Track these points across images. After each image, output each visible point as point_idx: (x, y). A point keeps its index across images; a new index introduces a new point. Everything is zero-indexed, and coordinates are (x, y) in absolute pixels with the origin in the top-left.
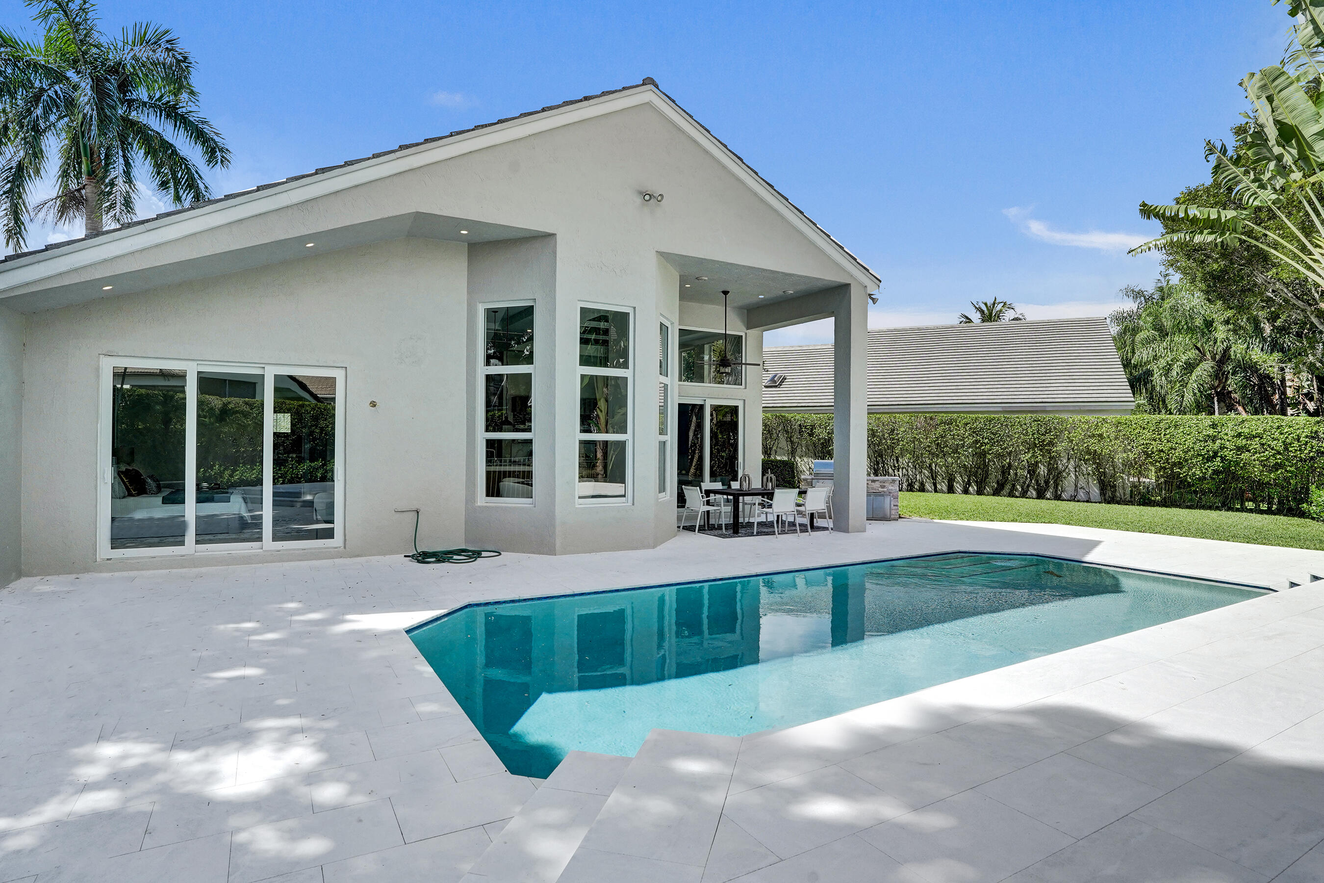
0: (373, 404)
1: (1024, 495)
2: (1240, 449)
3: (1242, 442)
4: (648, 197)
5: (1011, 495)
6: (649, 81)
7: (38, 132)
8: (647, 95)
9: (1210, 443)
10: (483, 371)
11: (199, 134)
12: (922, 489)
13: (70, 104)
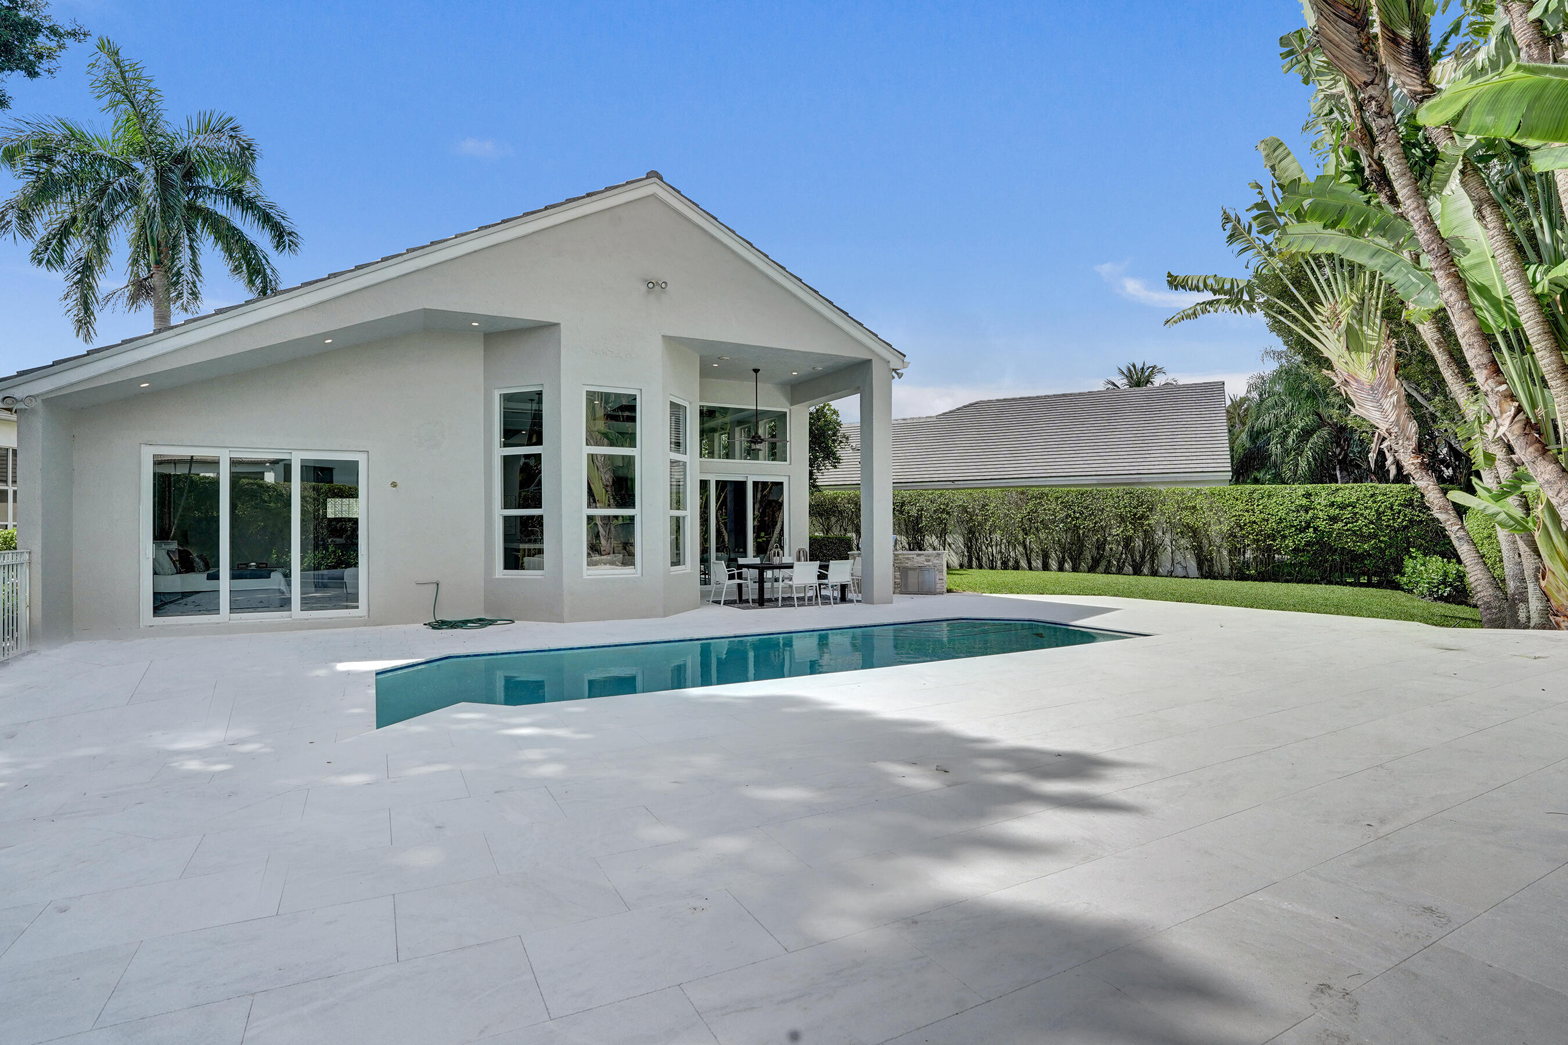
0: (394, 485)
1: (1120, 571)
2: (1334, 519)
3: (1334, 512)
4: (654, 286)
5: (1107, 571)
6: (653, 174)
7: (102, 226)
8: (653, 188)
9: (1302, 513)
10: (500, 452)
11: (266, 219)
12: (1017, 567)
13: (135, 195)
